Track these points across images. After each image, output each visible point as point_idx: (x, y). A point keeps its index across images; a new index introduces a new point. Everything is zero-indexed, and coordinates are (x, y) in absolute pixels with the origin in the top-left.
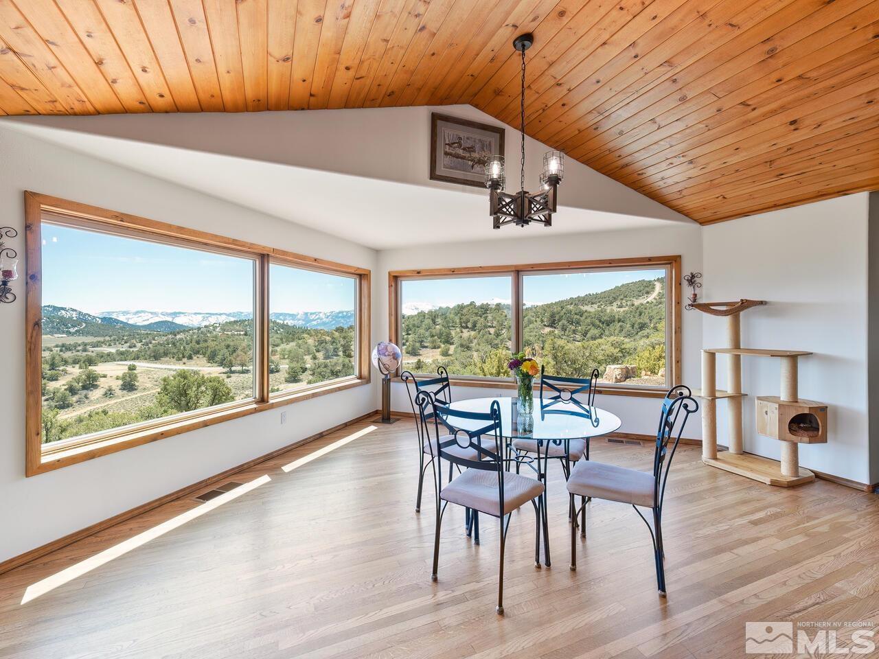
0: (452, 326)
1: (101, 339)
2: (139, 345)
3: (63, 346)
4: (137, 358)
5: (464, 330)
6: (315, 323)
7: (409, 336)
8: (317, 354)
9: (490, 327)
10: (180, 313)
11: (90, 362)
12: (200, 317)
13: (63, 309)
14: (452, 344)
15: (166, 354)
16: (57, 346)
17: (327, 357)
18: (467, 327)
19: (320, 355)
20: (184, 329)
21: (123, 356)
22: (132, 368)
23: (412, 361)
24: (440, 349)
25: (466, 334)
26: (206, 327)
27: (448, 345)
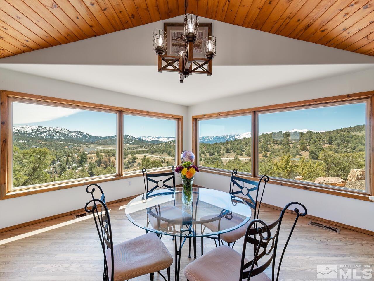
0: (269, 143)
1: (138, 146)
2: (148, 148)
3: (128, 148)
4: (147, 153)
5: (275, 145)
6: (207, 141)
7: (247, 147)
8: (206, 154)
9: (290, 143)
10: (160, 137)
11: (134, 153)
12: (166, 139)
13: (129, 136)
14: (269, 151)
15: (155, 152)
16: (127, 148)
17: (210, 155)
18: (277, 144)
19: (208, 154)
20: (162, 143)
21: (143, 152)
22: (145, 156)
23: (248, 159)
24: (262, 154)
25: (276, 147)
26: (168, 142)
27: (266, 152)
